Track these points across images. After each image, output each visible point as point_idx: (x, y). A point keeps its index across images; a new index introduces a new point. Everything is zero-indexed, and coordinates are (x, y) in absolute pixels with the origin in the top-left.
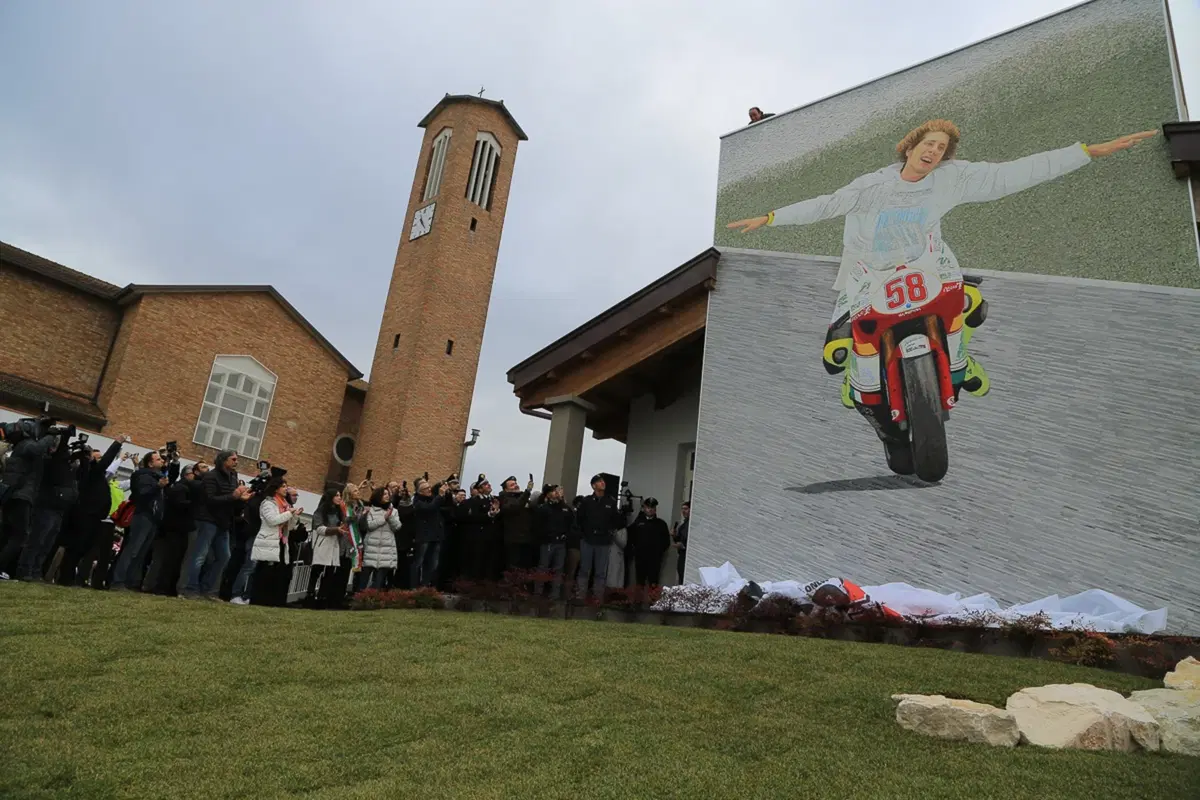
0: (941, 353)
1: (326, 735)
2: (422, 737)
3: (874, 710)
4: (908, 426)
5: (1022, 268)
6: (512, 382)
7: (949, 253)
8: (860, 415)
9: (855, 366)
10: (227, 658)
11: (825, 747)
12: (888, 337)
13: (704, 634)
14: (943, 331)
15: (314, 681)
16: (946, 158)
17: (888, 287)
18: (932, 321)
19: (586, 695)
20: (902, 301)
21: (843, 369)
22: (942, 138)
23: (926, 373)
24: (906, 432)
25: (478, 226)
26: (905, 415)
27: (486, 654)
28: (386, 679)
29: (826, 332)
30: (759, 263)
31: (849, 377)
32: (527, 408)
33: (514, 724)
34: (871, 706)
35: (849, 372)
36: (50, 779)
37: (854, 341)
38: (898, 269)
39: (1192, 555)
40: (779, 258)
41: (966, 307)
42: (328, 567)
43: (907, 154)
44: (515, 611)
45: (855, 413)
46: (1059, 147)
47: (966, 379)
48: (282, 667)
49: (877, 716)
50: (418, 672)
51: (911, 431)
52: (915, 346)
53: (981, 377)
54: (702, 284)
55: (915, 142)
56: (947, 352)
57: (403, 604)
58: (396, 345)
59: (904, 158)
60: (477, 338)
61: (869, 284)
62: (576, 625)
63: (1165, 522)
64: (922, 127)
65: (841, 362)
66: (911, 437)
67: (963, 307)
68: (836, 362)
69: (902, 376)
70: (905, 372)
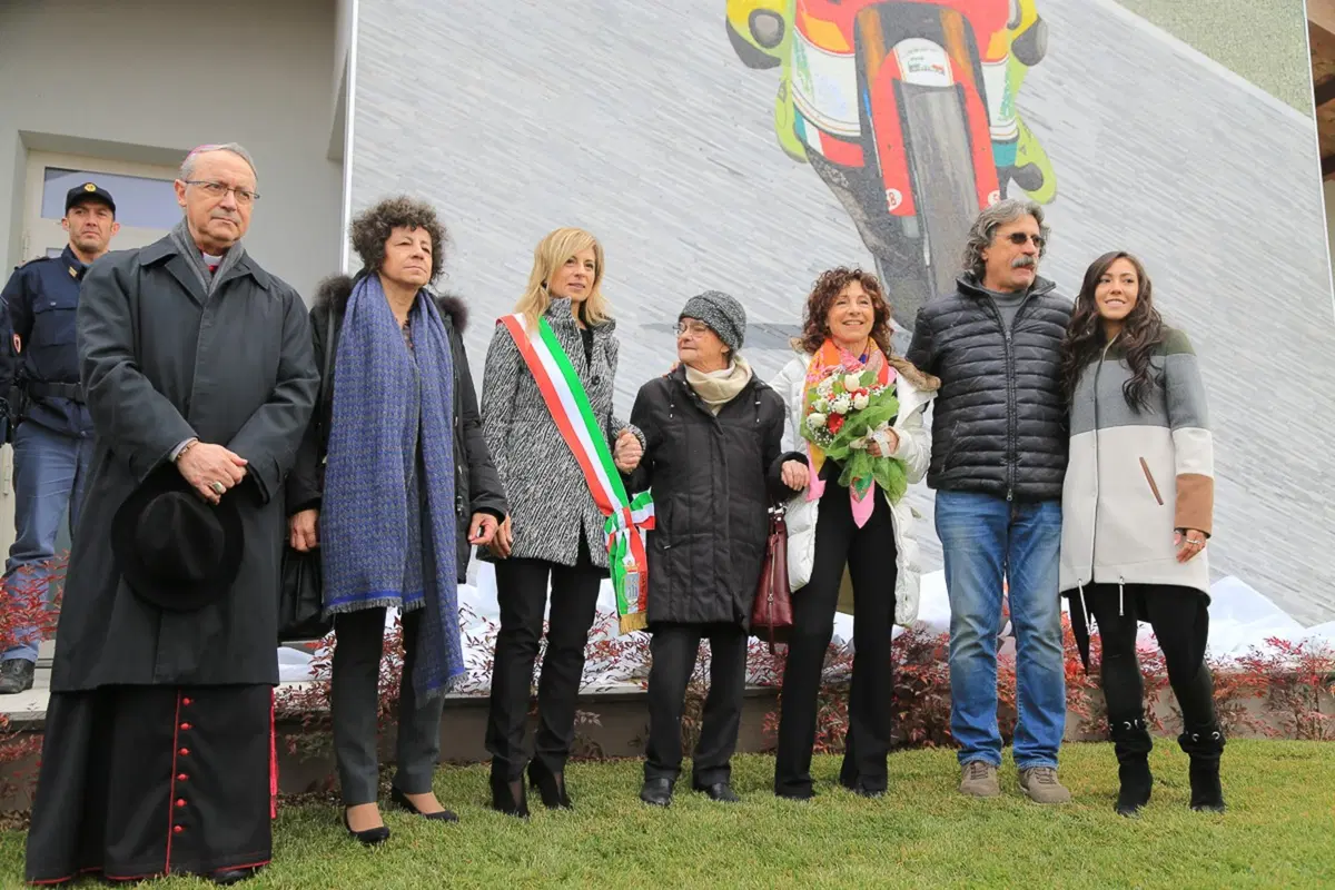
0: (972, 94)
4: (921, 229)
8: (820, 181)
9: (803, 65)
12: (871, 26)
14: (975, 56)
18: (952, 22)
21: (775, 62)
23: (945, 121)
24: (919, 243)
31: (790, 87)
35: (790, 72)
41: (1012, 18)
45: (807, 173)
47: (1018, 164)
51: (926, 242)
52: (923, 63)
53: (1041, 166)
56: (984, 100)
63: (1288, 470)
65: (770, 45)
66: (927, 256)
67: (1006, 16)
68: (758, 39)
69: (904, 120)
70: (908, 111)
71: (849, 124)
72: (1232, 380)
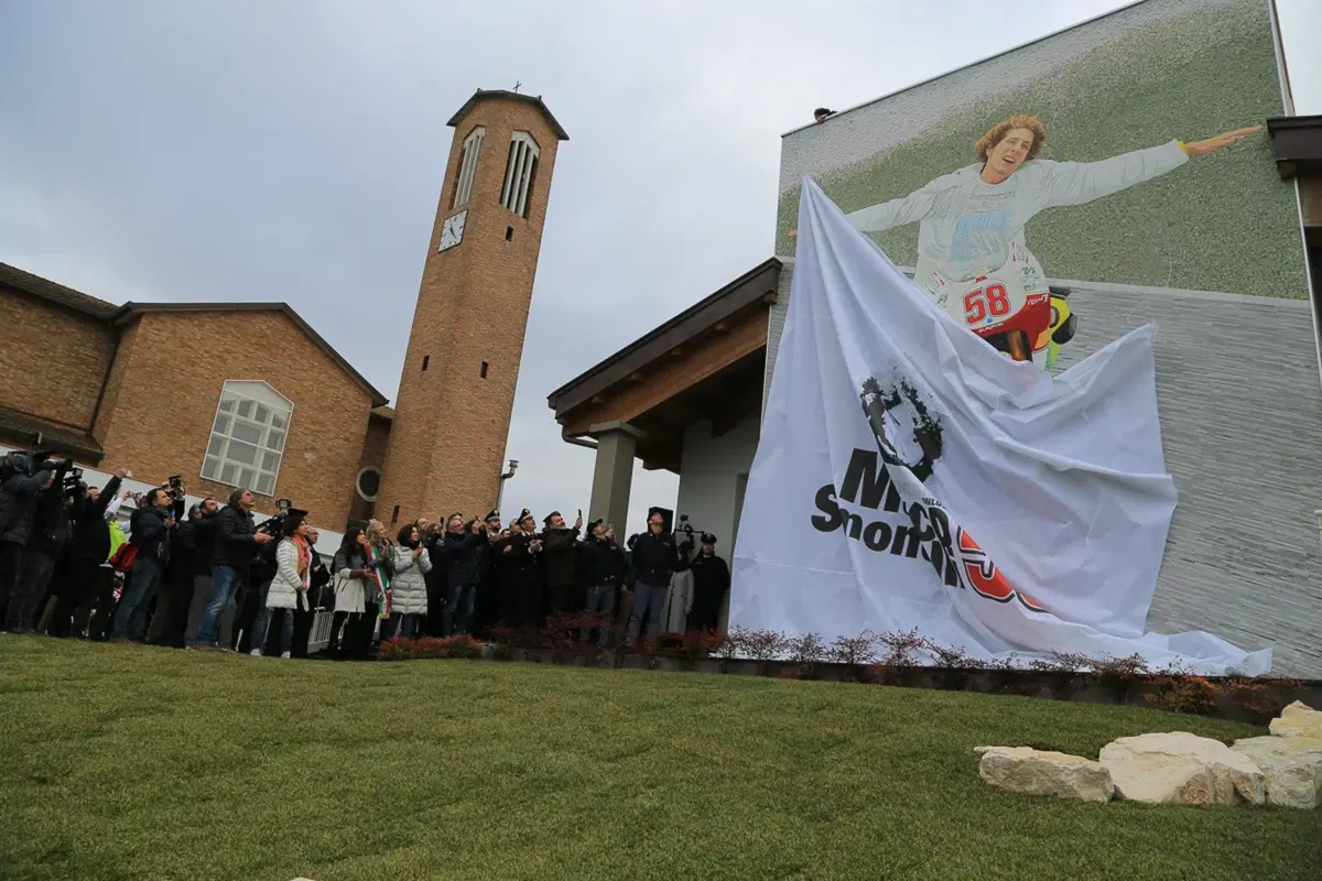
1: (351, 798)
2: (458, 800)
3: (956, 764)
5: (1113, 280)
6: (554, 408)
7: (1034, 262)
10: (240, 717)
11: (902, 805)
13: (767, 683)
14: (1028, 348)
15: (340, 740)
16: (1029, 158)
17: (967, 299)
19: (638, 751)
20: (982, 316)
22: (1025, 135)
25: (515, 234)
27: (528, 709)
28: (418, 737)
32: (570, 436)
33: (559, 785)
34: (951, 759)
36: (44, 853)
38: (978, 280)
39: (1299, 591)
42: (352, 613)
43: (988, 153)
44: (560, 659)
46: (1154, 145)
48: (301, 725)
49: (958, 771)
50: (453, 728)
54: (762, 298)
55: (997, 139)
57: (434, 654)
58: (425, 367)
59: (984, 158)
60: (514, 359)
61: (946, 297)
62: (626, 674)
64: (1004, 123)
67: (1049, 321)
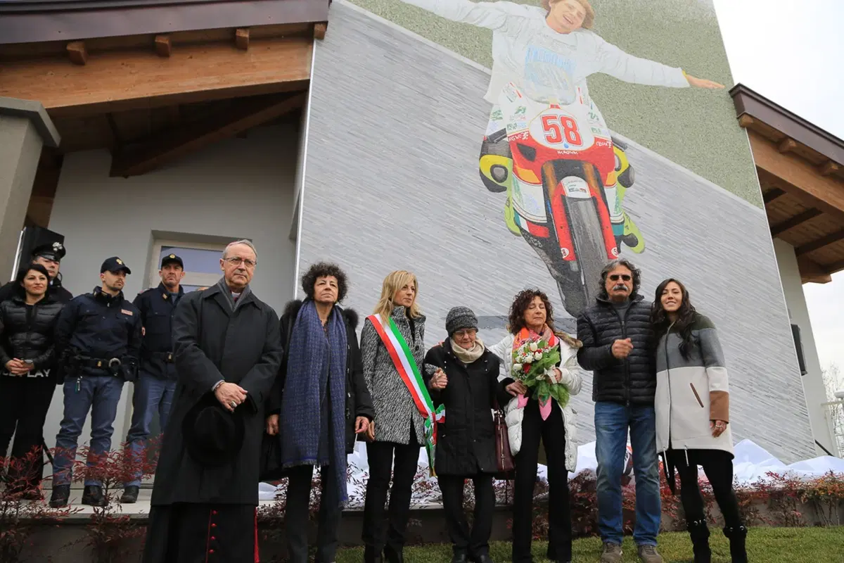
0: (600, 201)
4: (579, 267)
7: (596, 111)
8: (528, 244)
9: (518, 190)
12: (549, 171)
14: (601, 183)
16: (584, 27)
17: (545, 119)
18: (588, 168)
20: (558, 140)
21: (504, 189)
22: (580, 8)
23: (588, 214)
24: (578, 274)
26: (576, 257)
29: (482, 143)
30: (387, 34)
31: (512, 201)
35: (511, 193)
37: (514, 164)
38: (552, 106)
40: (415, 40)
41: (617, 166)
43: (550, 5)
45: (522, 241)
47: (625, 234)
51: (582, 273)
52: (576, 187)
53: (636, 235)
54: (312, 25)
56: (606, 204)
59: (548, 7)
61: (525, 109)
63: (771, 383)
65: (501, 181)
66: (583, 280)
67: (614, 165)
68: (495, 179)
69: (567, 214)
70: (570, 211)
71: (541, 217)
72: (740, 338)
